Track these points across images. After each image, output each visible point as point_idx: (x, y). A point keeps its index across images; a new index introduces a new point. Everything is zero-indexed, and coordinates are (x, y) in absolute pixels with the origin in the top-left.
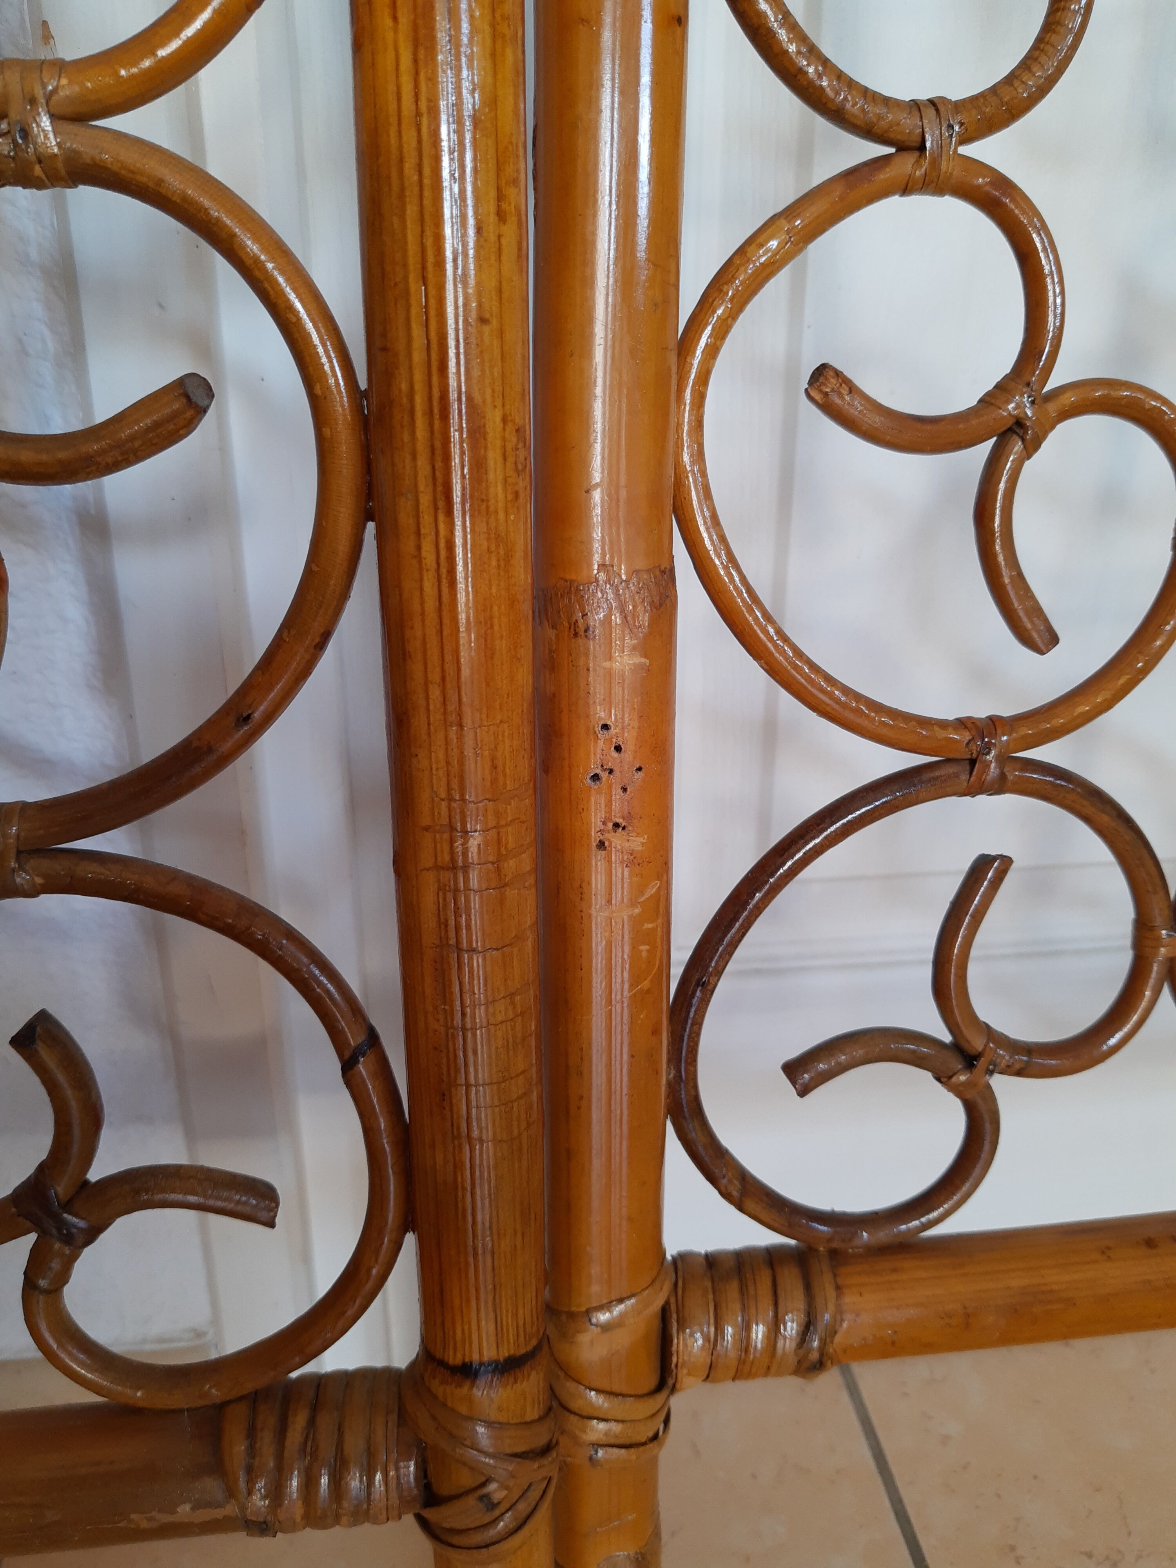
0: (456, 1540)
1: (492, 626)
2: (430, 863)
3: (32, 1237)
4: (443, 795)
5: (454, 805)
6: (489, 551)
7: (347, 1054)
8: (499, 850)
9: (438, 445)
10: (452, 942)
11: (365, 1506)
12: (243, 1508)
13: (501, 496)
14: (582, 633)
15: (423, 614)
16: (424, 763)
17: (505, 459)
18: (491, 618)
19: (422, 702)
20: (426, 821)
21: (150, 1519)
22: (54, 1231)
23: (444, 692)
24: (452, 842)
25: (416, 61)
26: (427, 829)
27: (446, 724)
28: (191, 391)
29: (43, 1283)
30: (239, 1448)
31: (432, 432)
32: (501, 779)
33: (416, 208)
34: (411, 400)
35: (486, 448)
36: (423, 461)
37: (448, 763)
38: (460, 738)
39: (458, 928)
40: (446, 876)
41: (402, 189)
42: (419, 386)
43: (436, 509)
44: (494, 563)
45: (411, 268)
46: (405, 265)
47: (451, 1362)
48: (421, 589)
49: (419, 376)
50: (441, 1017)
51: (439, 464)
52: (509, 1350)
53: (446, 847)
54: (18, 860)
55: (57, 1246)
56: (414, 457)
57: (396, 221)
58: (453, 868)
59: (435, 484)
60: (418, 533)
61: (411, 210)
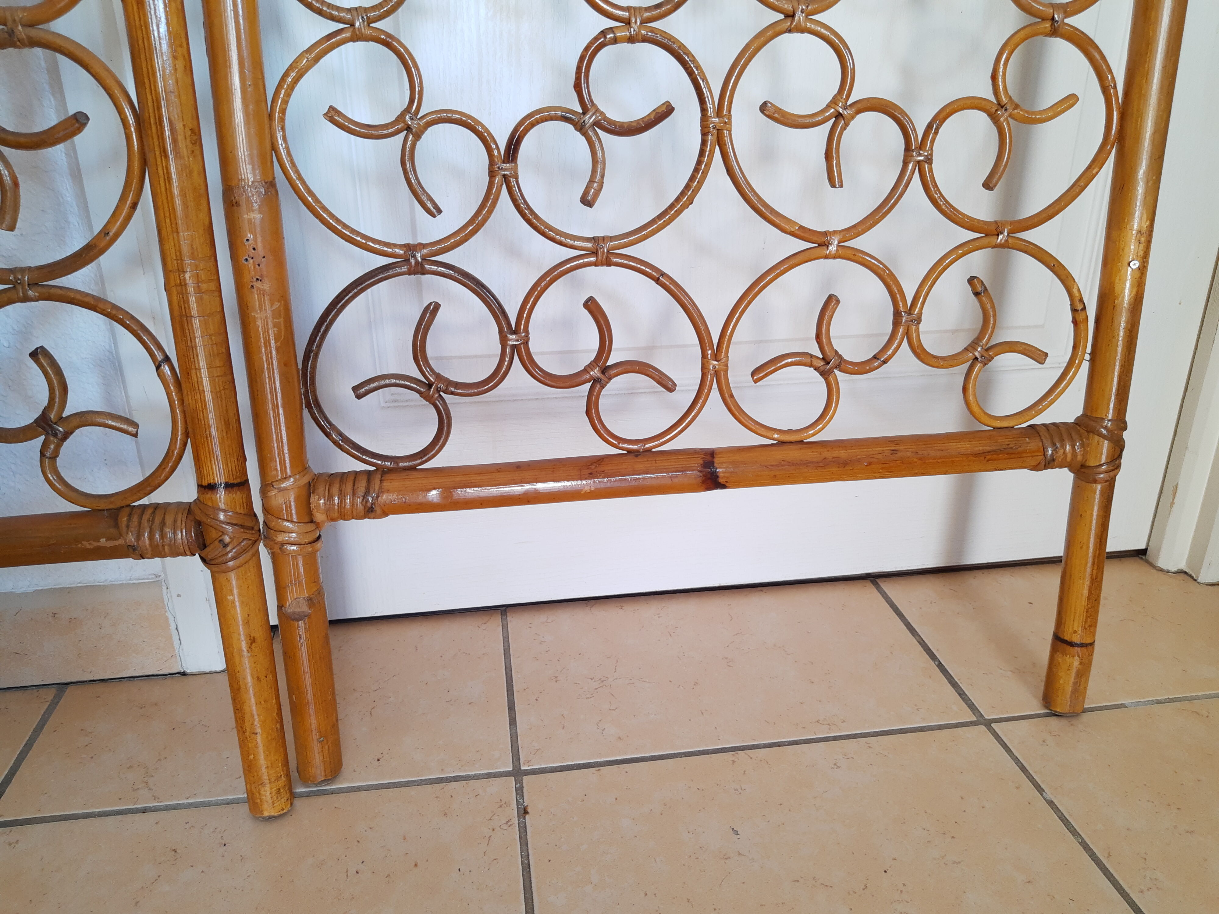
0: (213, 562)
1: (186, 197)
2: (173, 284)
3: (43, 437)
4: (175, 258)
5: (179, 261)
6: (182, 171)
7: (157, 364)
8: (198, 279)
9: (159, 134)
10: (184, 313)
11: (173, 541)
12: (125, 540)
13: (185, 152)
14: (235, 205)
15: (161, 193)
16: (168, 247)
17: (186, 139)
18: (185, 194)
19: (164, 224)
20: (171, 269)
21: (90, 544)
22: (50, 432)
23: (171, 220)
24: (179, 275)
25: (138, 8)
26: (171, 271)
27: (173, 232)
28: (78, 117)
29: (48, 454)
30: (125, 520)
31: (157, 130)
32: (196, 253)
33: (144, 56)
34: (150, 119)
35: (177, 136)
36: (155, 140)
37: (175, 246)
38: (178, 237)
39: (185, 308)
40: (179, 288)
41: (139, 49)
42: (152, 115)
43: (161, 156)
44: (185, 175)
45: (145, 75)
46: (143, 75)
47: (204, 485)
48: (160, 184)
49: (151, 111)
50: (184, 343)
51: (160, 141)
52: (225, 479)
53: (178, 277)
54: (28, 287)
55: (52, 439)
56: (153, 139)
57: (139, 60)
58: (181, 285)
59: (160, 148)
60: (157, 165)
61: (143, 57)
